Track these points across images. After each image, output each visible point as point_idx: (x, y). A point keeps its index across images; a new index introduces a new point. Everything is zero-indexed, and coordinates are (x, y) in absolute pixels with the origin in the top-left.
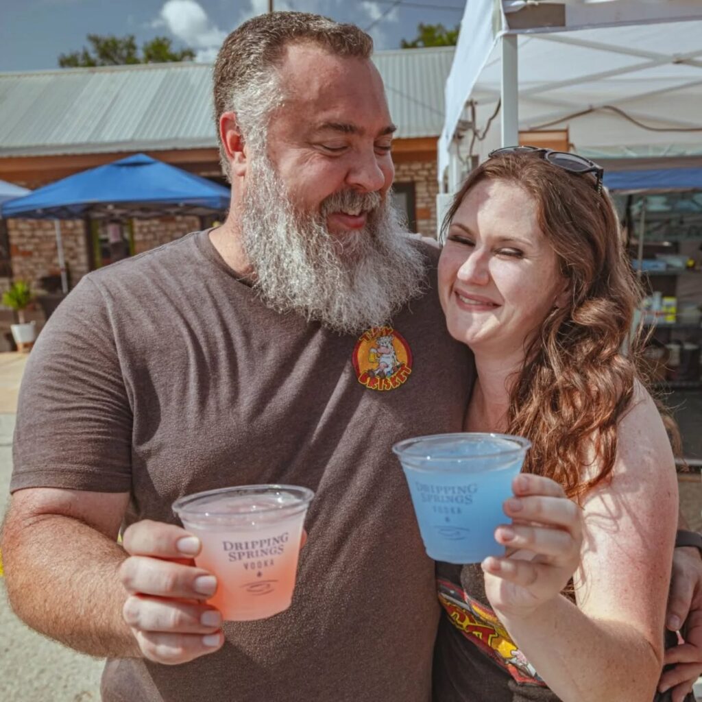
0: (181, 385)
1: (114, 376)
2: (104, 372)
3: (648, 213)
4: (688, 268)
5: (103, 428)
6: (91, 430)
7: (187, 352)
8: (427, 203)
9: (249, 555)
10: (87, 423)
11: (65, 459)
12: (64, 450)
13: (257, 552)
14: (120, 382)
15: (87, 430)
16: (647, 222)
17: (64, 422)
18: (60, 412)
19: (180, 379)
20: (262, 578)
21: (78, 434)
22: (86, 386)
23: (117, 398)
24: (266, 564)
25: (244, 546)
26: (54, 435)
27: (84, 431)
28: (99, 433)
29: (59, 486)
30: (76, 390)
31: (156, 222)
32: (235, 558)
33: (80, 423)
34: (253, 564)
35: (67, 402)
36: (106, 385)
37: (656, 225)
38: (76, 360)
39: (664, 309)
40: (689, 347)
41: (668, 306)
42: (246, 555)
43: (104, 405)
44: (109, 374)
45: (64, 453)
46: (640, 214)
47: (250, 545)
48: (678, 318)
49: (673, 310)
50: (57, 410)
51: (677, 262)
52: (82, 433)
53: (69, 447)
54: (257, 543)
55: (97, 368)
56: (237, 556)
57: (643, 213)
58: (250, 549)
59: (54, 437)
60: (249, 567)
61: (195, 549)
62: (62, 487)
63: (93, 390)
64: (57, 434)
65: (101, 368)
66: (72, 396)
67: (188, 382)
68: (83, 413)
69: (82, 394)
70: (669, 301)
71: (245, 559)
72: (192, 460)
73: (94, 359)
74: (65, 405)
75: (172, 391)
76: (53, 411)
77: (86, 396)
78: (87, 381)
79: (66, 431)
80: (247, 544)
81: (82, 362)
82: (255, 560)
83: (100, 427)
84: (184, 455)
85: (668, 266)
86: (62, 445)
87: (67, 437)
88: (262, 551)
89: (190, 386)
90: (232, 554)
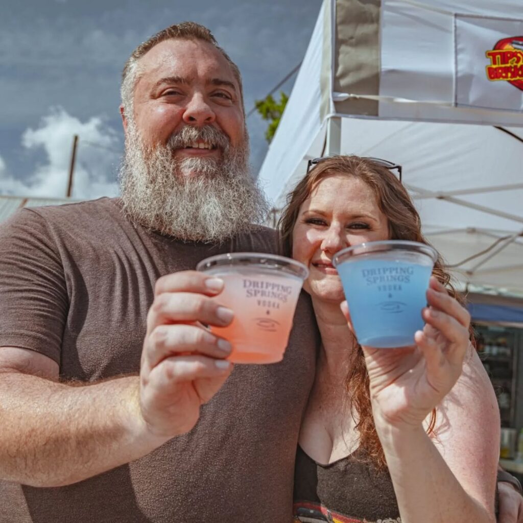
0: (108, 288)
1: (57, 271)
2: (49, 267)
5: (52, 309)
6: (42, 308)
7: (114, 264)
9: (263, 294)
10: (38, 303)
11: (21, 327)
12: (19, 320)
13: (269, 293)
14: (62, 277)
15: (38, 308)
17: (18, 300)
18: (13, 293)
19: (107, 283)
20: (269, 317)
21: (31, 309)
22: (35, 276)
23: (60, 289)
24: (274, 305)
25: (260, 285)
26: (8, 309)
27: (36, 308)
28: (48, 312)
29: (20, 345)
30: (26, 277)
32: (251, 294)
33: (32, 302)
34: (264, 302)
35: (18, 285)
36: (51, 277)
38: (24, 256)
42: (260, 293)
43: (51, 292)
44: (53, 269)
45: (20, 322)
47: (265, 285)
50: (9, 291)
52: (35, 309)
53: (24, 318)
54: (270, 284)
55: (42, 264)
56: (253, 292)
58: (264, 289)
59: (9, 311)
60: (261, 304)
61: (220, 286)
62: (23, 346)
63: (41, 279)
64: (12, 308)
65: (47, 264)
66: (23, 282)
67: (114, 286)
68: (35, 294)
69: (32, 281)
71: (259, 296)
72: (113, 346)
73: (40, 257)
74: (17, 288)
75: (100, 290)
76: (6, 292)
77: (35, 282)
78: (36, 272)
79: (19, 306)
80: (262, 283)
81: (30, 258)
82: (267, 299)
83: (49, 308)
84: (106, 341)
86: (18, 316)
87: (21, 311)
88: (273, 293)
89: (115, 289)
90: (250, 291)
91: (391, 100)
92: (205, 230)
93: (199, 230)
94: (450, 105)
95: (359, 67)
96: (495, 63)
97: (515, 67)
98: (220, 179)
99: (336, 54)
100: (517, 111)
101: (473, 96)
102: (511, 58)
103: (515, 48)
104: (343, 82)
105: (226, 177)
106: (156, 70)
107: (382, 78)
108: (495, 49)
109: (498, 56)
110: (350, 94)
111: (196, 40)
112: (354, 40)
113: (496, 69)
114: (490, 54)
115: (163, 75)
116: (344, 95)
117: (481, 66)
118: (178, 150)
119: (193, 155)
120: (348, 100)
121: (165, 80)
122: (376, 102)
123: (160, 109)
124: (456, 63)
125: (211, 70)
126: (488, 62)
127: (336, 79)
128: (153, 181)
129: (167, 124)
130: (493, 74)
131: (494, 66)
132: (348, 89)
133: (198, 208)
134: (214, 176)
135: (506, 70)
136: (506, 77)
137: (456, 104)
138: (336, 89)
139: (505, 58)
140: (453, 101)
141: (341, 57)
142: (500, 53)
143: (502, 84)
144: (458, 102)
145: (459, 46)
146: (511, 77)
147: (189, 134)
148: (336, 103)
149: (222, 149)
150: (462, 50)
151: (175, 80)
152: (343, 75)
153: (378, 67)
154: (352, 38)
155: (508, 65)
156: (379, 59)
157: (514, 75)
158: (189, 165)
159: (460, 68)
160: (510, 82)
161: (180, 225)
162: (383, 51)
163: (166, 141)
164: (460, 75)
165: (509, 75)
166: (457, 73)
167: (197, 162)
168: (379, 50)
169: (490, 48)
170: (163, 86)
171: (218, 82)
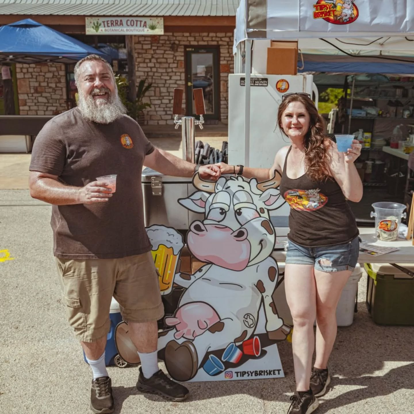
3: (357, 81)
4: (379, 115)
8: (228, 61)
16: (356, 86)
31: (33, 65)
37: (362, 88)
39: (364, 139)
40: (378, 162)
41: (367, 138)
46: (352, 82)
48: (372, 145)
49: (369, 140)
51: (373, 111)
57: (354, 81)
70: (368, 135)
85: (367, 114)
91: (272, 31)
92: (106, 120)
93: (104, 121)
94: (297, 31)
95: (258, 17)
96: (317, 10)
97: (326, 11)
98: (109, 104)
99: (248, 10)
100: (327, 31)
101: (307, 26)
102: (324, 7)
103: (326, 3)
104: (251, 24)
105: (111, 103)
106: (84, 72)
107: (268, 21)
108: (317, 4)
109: (319, 7)
110: (254, 29)
111: (95, 61)
112: (255, 4)
113: (318, 13)
114: (315, 6)
115: (87, 74)
116: (252, 30)
117: (311, 12)
118: (94, 96)
119: (99, 98)
120: (253, 32)
121: (87, 76)
122: (265, 32)
123: (88, 84)
124: (300, 12)
125: (100, 71)
126: (314, 10)
127: (248, 23)
128: (89, 107)
129: (90, 88)
130: (316, 15)
131: (317, 12)
132: (254, 27)
133: (103, 115)
134: (106, 103)
135: (322, 13)
136: (322, 16)
137: (300, 31)
138: (248, 27)
139: (322, 7)
140: (298, 29)
141: (250, 12)
142: (319, 6)
143: (320, 20)
144: (301, 29)
145: (301, 3)
146: (324, 16)
147: (97, 91)
148: (247, 33)
149: (108, 93)
150: (303, 5)
151: (90, 75)
152: (251, 21)
153: (265, 16)
154: (254, 2)
155: (323, 11)
156: (266, 12)
157: (325, 15)
158: (98, 101)
159: (301, 14)
160: (323, 19)
161: (99, 120)
162: (268, 8)
163: (90, 94)
164: (301, 17)
165: (323, 15)
166: (300, 16)
167: (101, 100)
168: (266, 8)
169: (315, 4)
170: (87, 77)
171: (103, 74)
